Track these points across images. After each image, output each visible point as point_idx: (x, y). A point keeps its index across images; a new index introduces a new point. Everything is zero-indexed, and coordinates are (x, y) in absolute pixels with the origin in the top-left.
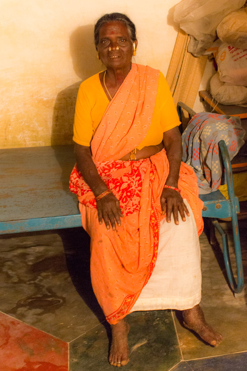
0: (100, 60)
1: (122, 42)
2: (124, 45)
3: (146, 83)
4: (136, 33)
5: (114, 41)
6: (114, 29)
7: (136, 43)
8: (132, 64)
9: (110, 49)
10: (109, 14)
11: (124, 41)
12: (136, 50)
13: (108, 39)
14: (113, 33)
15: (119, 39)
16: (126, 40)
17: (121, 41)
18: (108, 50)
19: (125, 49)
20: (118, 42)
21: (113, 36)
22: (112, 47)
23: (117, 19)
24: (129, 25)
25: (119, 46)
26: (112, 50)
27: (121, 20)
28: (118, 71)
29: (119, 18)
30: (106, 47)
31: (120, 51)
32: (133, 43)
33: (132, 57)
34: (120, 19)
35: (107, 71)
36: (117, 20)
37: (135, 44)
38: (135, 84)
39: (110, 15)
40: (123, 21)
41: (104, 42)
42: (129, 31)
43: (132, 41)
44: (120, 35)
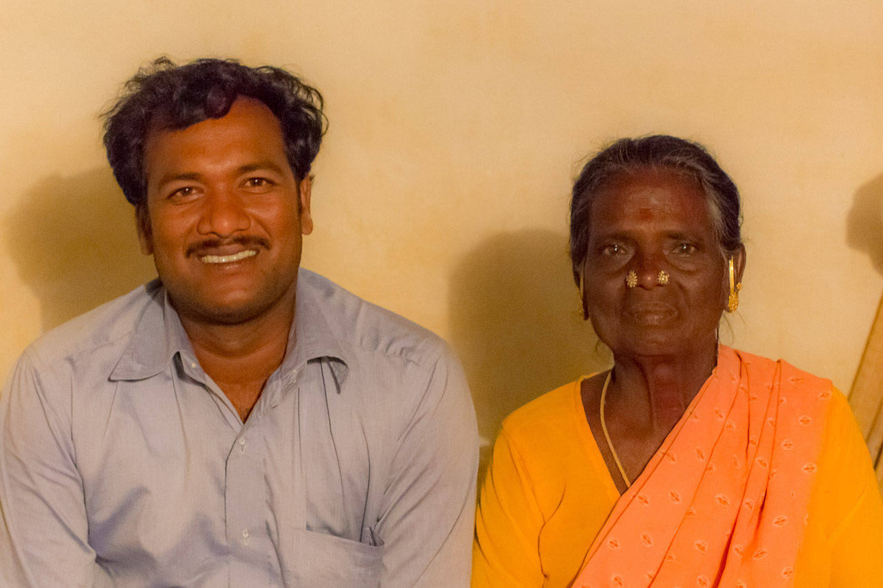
0: (589, 321)
1: (683, 251)
2: (690, 267)
3: (775, 426)
4: (740, 219)
5: (650, 249)
6: (654, 201)
7: (740, 260)
8: (719, 349)
9: (633, 280)
10: (635, 141)
11: (692, 249)
12: (736, 290)
13: (625, 238)
14: (646, 215)
15: (669, 242)
16: (699, 247)
17: (677, 251)
18: (626, 282)
19: (692, 284)
20: (666, 253)
21: (647, 229)
22: (641, 273)
23: (666, 158)
24: (715, 186)
25: (670, 267)
26: (640, 286)
27: (682, 165)
28: (663, 372)
29: (673, 154)
30: (619, 273)
31: (674, 289)
32: (729, 259)
33: (722, 319)
34: (678, 159)
35: (613, 372)
36: (668, 163)
37: (735, 267)
38: (731, 426)
39: (637, 144)
40: (691, 168)
41: (607, 251)
42: (715, 211)
43: (722, 250)
44: (673, 226)
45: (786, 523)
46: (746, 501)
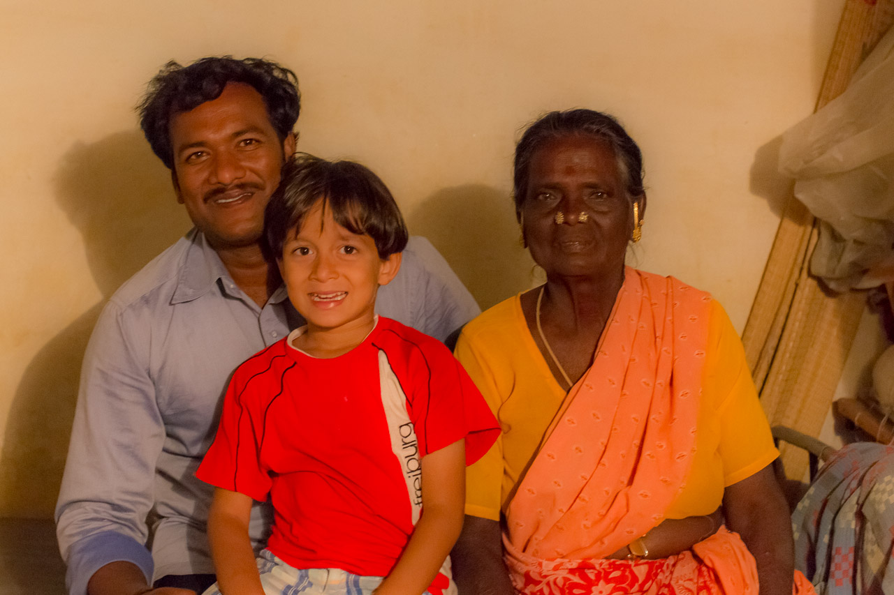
0: (527, 249)
1: (598, 197)
2: (605, 209)
4: (642, 174)
5: (573, 196)
6: (576, 160)
7: (642, 203)
8: (625, 270)
9: (560, 218)
10: (562, 114)
11: (605, 196)
12: (640, 225)
13: (555, 187)
14: (570, 171)
15: (588, 191)
16: (610, 194)
17: (593, 197)
18: (555, 220)
19: (605, 222)
20: (585, 198)
21: (570, 181)
22: (566, 212)
23: (586, 126)
24: (623, 147)
25: (588, 209)
26: (566, 223)
27: (598, 131)
28: (584, 287)
29: (593, 123)
30: (549, 213)
31: (593, 225)
32: (633, 203)
33: (628, 248)
34: (595, 127)
35: (546, 287)
36: (587, 129)
37: (639, 207)
39: (564, 116)
40: (604, 134)
41: (541, 197)
42: (622, 166)
43: (628, 196)
44: (591, 179)
45: (688, 395)
46: (658, 382)
